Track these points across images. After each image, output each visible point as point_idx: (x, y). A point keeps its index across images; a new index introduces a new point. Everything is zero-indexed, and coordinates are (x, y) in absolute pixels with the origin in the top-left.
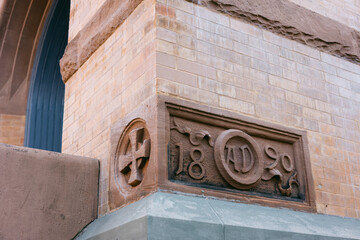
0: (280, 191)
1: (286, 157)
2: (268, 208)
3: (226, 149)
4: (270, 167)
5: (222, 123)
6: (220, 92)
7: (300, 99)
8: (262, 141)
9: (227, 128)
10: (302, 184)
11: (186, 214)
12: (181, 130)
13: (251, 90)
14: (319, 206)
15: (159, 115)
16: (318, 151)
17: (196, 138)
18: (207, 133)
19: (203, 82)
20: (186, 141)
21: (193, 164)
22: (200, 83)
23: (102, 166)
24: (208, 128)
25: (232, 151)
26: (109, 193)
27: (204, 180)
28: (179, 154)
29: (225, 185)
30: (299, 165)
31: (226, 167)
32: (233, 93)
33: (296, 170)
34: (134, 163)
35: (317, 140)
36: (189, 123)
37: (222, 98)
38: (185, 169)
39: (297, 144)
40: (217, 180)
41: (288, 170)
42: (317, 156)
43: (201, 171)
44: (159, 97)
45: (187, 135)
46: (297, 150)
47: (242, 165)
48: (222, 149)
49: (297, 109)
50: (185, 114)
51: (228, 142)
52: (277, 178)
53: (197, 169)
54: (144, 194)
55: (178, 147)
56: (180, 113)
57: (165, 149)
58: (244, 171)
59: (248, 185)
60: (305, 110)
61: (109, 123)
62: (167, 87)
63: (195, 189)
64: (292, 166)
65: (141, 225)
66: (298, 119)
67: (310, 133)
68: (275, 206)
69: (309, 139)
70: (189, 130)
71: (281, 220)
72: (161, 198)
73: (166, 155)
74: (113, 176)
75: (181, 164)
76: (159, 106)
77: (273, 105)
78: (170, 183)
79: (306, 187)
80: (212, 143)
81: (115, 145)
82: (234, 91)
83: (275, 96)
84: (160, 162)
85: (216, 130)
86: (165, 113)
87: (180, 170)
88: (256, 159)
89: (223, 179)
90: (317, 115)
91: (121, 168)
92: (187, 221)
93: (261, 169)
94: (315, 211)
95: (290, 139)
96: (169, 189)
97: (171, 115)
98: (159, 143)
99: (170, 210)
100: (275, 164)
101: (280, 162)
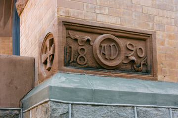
0: (135, 69)
1: (140, 49)
2: (125, 79)
3: (101, 46)
4: (129, 55)
5: (99, 31)
6: (98, 11)
7: (153, 11)
8: (125, 40)
9: (102, 34)
10: (149, 65)
11: (72, 84)
12: (73, 37)
13: (120, 8)
14: (160, 77)
15: (59, 30)
16: (162, 43)
17: (82, 41)
18: (89, 37)
19: (87, 6)
20: (76, 44)
21: (80, 56)
22: (85, 8)
23: (36, 61)
24: (90, 35)
25: (104, 47)
26: (39, 75)
27: (86, 65)
28: (71, 52)
29: (99, 67)
30: (149, 52)
31: (100, 57)
32: (106, 11)
33: (146, 56)
34: (49, 58)
35: (163, 36)
36: (78, 33)
37: (99, 15)
38: (75, 60)
39: (148, 40)
40: (94, 65)
41: (141, 56)
42: (161, 47)
43: (84, 60)
44: (59, 19)
45: (76, 40)
46: (148, 44)
47: (111, 55)
48: (97, 47)
49: (150, 17)
50: (75, 27)
51: (102, 42)
52: (133, 61)
53: (82, 59)
54: (52, 75)
55: (71, 47)
56: (72, 27)
57: (62, 49)
58: (111, 59)
59: (113, 67)
60: (157, 18)
61: (38, 37)
62: (64, 12)
63: (80, 70)
64: (144, 54)
65: (47, 91)
66: (151, 24)
67: (158, 32)
68: (130, 78)
69: (157, 37)
70: (77, 37)
71: (132, 85)
72: (59, 76)
73: (63, 52)
74: (40, 66)
75: (72, 57)
76: (59, 24)
77: (134, 17)
78: (65, 68)
79: (152, 66)
80: (92, 44)
81: (40, 49)
82: (107, 10)
83: (135, 11)
84: (59, 56)
85: (95, 35)
86: (63, 28)
87: (72, 60)
88: (120, 51)
89: (98, 64)
90: (165, 20)
91: (43, 61)
92: (72, 88)
93: (122, 57)
94: (156, 80)
95: (144, 38)
96: (64, 71)
97: (67, 29)
98: (59, 46)
99: (63, 82)
100: (132, 53)
101: (136, 52)
